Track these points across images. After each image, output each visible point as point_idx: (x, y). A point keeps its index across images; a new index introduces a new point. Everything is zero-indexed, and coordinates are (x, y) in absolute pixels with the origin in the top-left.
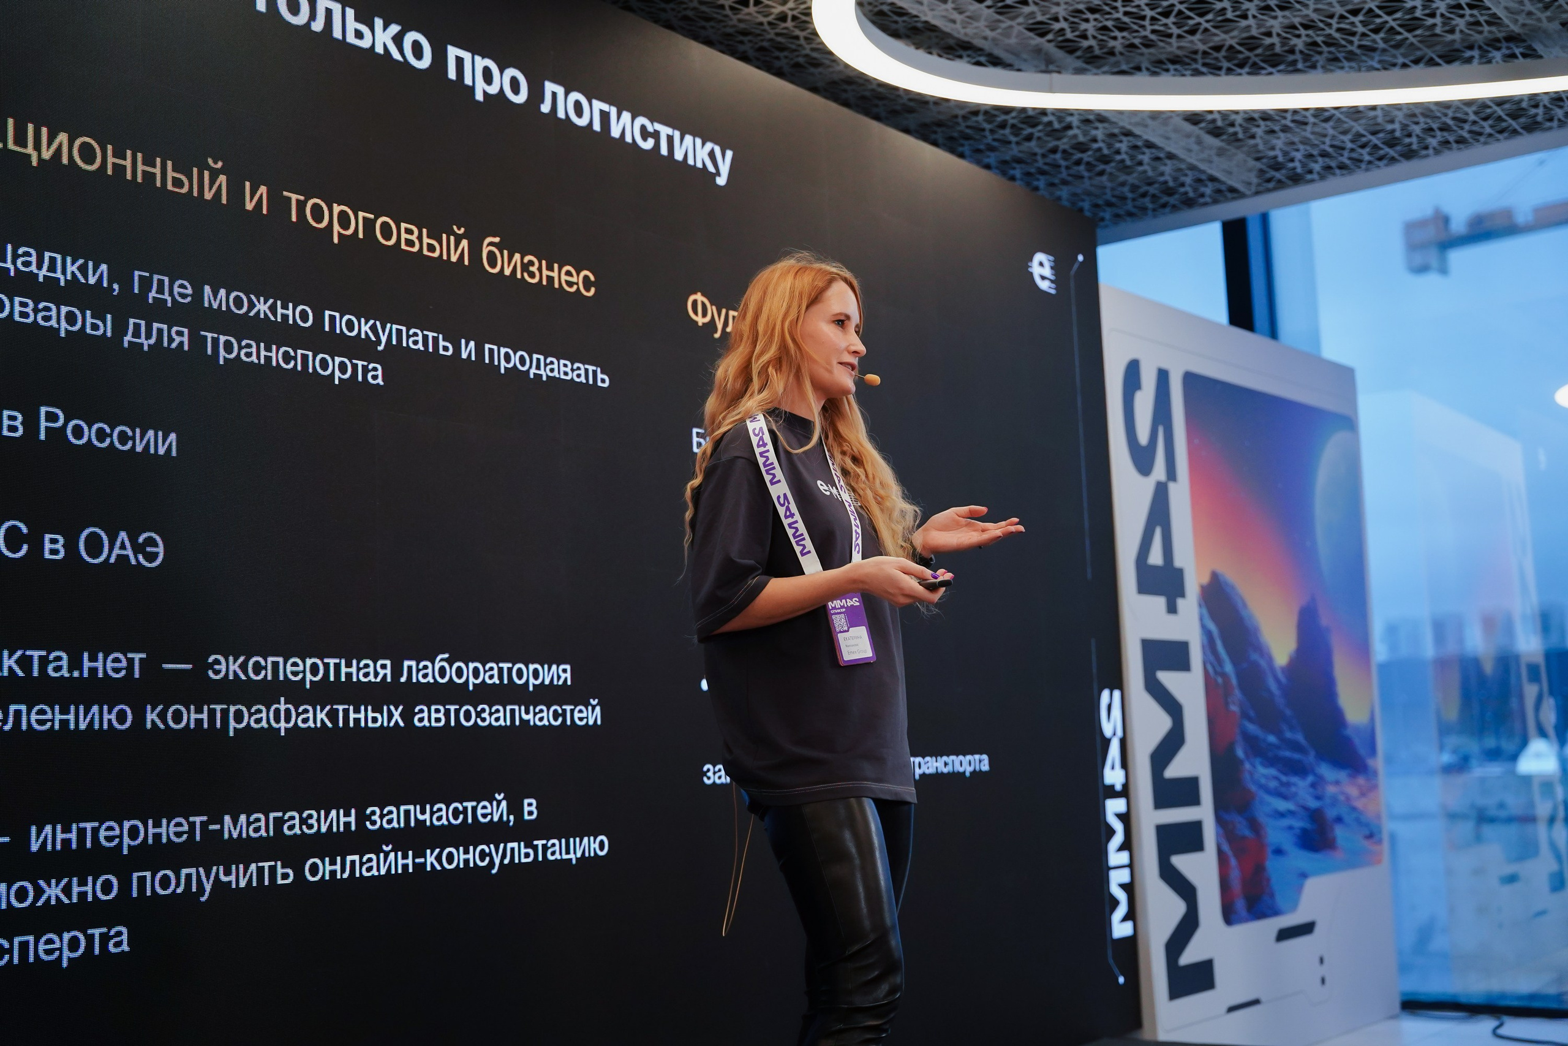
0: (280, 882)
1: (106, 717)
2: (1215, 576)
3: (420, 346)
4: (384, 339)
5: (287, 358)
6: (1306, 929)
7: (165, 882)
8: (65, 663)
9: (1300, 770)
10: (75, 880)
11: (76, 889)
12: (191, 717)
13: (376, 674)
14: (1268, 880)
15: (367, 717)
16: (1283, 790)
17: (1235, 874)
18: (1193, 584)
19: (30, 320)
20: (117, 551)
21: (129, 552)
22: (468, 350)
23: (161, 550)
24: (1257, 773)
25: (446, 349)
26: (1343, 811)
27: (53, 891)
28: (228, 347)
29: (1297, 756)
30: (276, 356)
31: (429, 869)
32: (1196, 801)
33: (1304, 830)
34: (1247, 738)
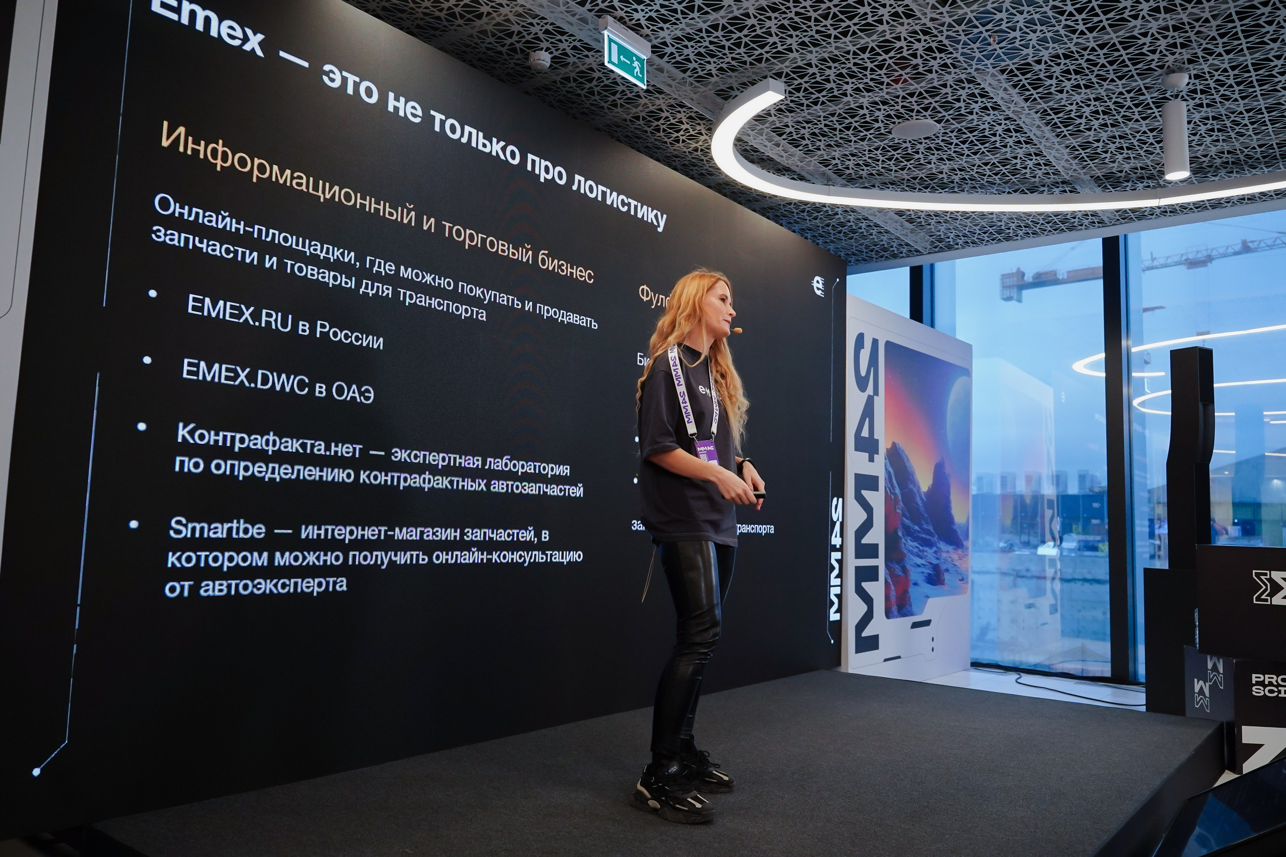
0: (421, 562)
1: (341, 475)
2: (894, 444)
3: (505, 303)
4: (487, 298)
5: (439, 304)
6: (927, 623)
7: (365, 558)
8: (323, 447)
9: (929, 544)
10: (322, 553)
11: (322, 558)
12: (382, 478)
13: (474, 464)
14: (909, 597)
15: (469, 485)
16: (920, 553)
17: (893, 593)
18: (883, 448)
19: (315, 278)
20: (351, 394)
21: (357, 395)
22: (529, 306)
23: (372, 395)
24: (909, 544)
25: (518, 305)
26: (949, 566)
27: (311, 558)
28: (411, 297)
29: (928, 537)
30: (434, 302)
31: (494, 561)
32: (875, 556)
33: (929, 574)
34: (904, 526)
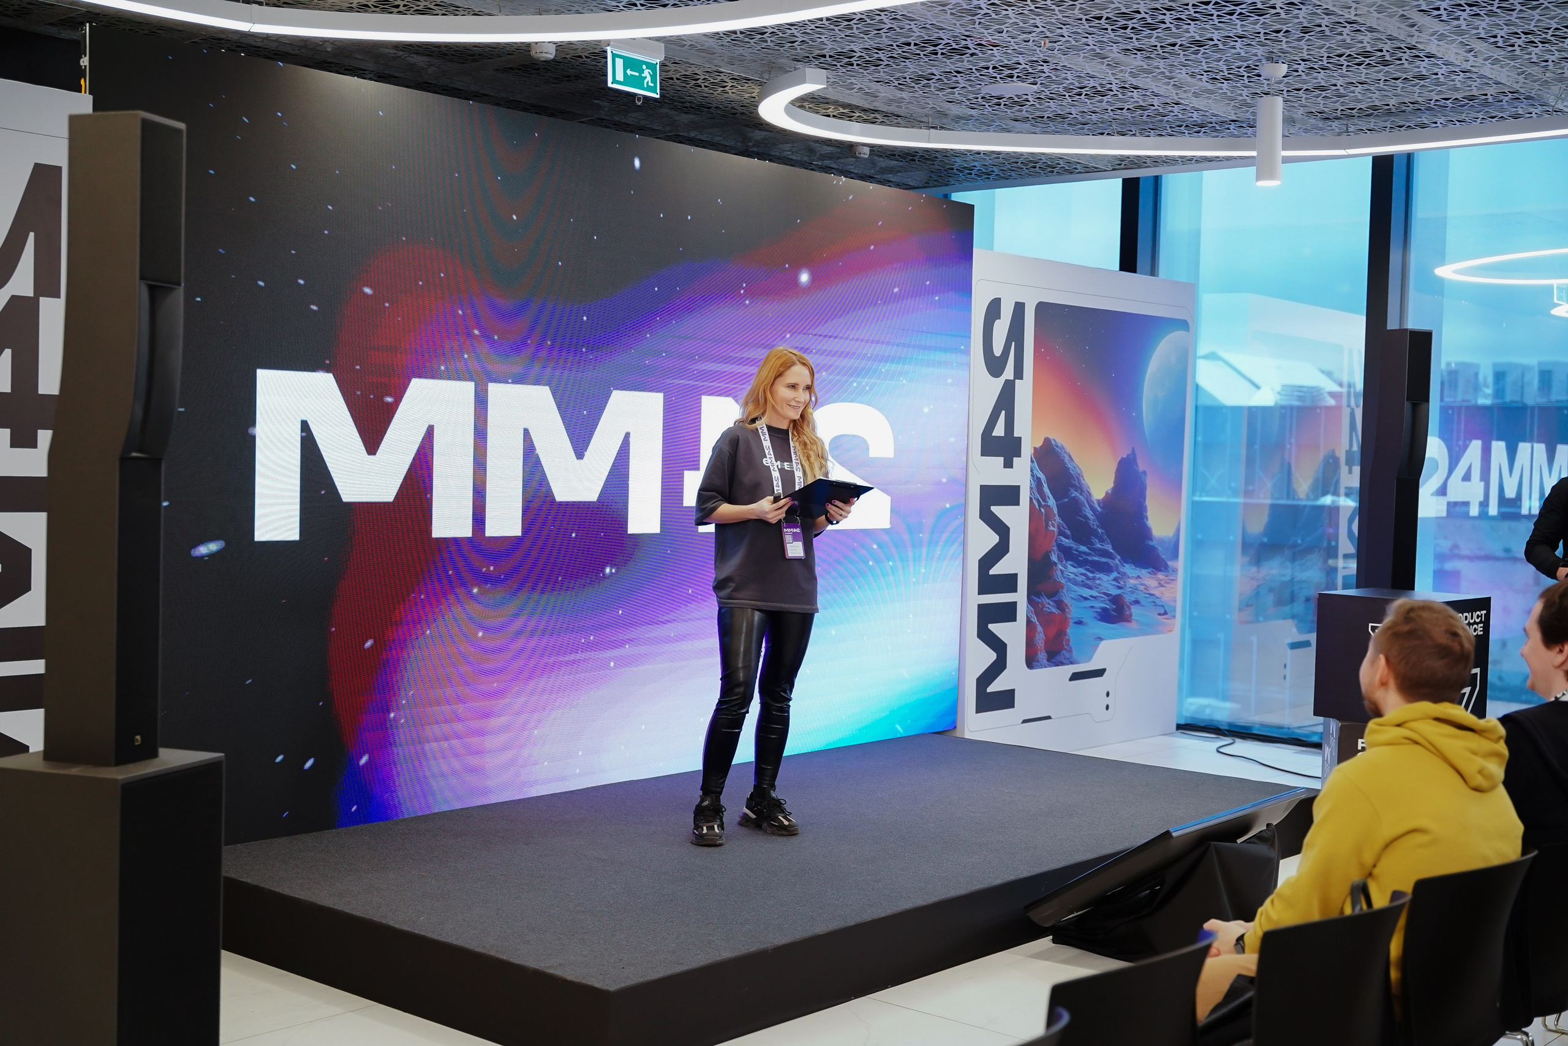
2: (1047, 441)
6: (1100, 673)
9: (1106, 569)
14: (1068, 640)
16: (1088, 582)
17: (1040, 637)
18: (1027, 450)
24: (1067, 572)
26: (1141, 597)
29: (1104, 560)
32: (1014, 589)
33: (1104, 610)
34: (1062, 548)
